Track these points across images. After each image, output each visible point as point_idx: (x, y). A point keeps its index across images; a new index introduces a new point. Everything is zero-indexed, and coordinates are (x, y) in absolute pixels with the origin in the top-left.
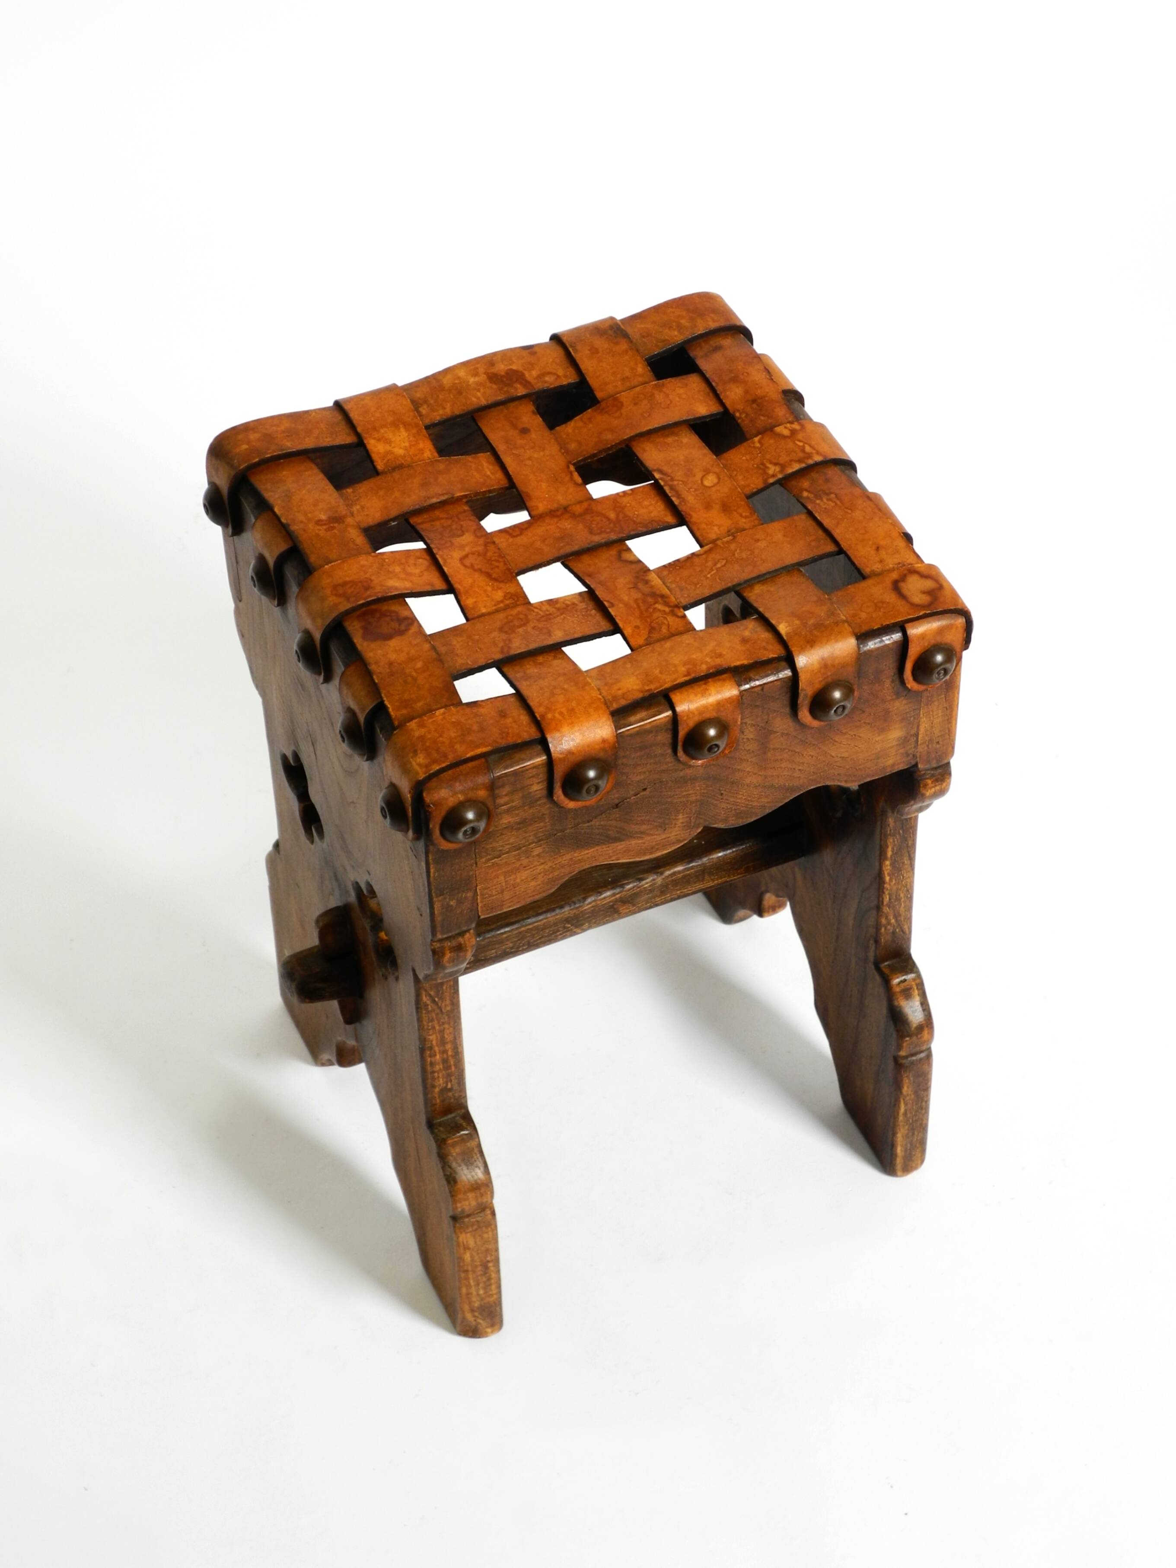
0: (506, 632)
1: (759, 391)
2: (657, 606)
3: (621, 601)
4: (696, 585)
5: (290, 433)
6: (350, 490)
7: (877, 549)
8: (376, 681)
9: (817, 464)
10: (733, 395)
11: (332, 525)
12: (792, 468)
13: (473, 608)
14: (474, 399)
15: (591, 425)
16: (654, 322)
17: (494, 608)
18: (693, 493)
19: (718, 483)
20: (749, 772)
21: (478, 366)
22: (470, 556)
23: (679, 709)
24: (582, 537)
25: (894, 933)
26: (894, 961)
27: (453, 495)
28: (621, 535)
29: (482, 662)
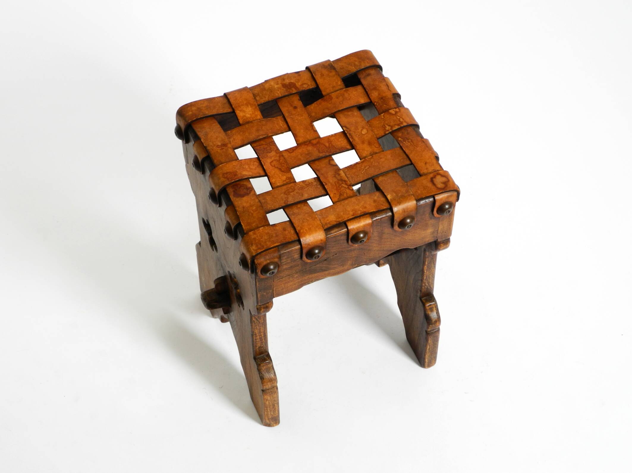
0: (286, 194)
1: (384, 94)
2: (343, 185)
3: (329, 182)
4: (357, 176)
5: (208, 107)
6: (229, 132)
7: (426, 163)
8: (238, 214)
9: (405, 126)
10: (374, 95)
11: (222, 147)
12: (396, 128)
13: (274, 183)
14: (277, 94)
15: (320, 106)
16: (345, 63)
17: (282, 183)
18: (358, 137)
19: (367, 133)
20: (375, 246)
21: (278, 80)
22: (274, 161)
23: (349, 228)
24: (316, 155)
25: (427, 288)
26: (427, 297)
27: (268, 135)
28: (330, 154)
29: (277, 207)
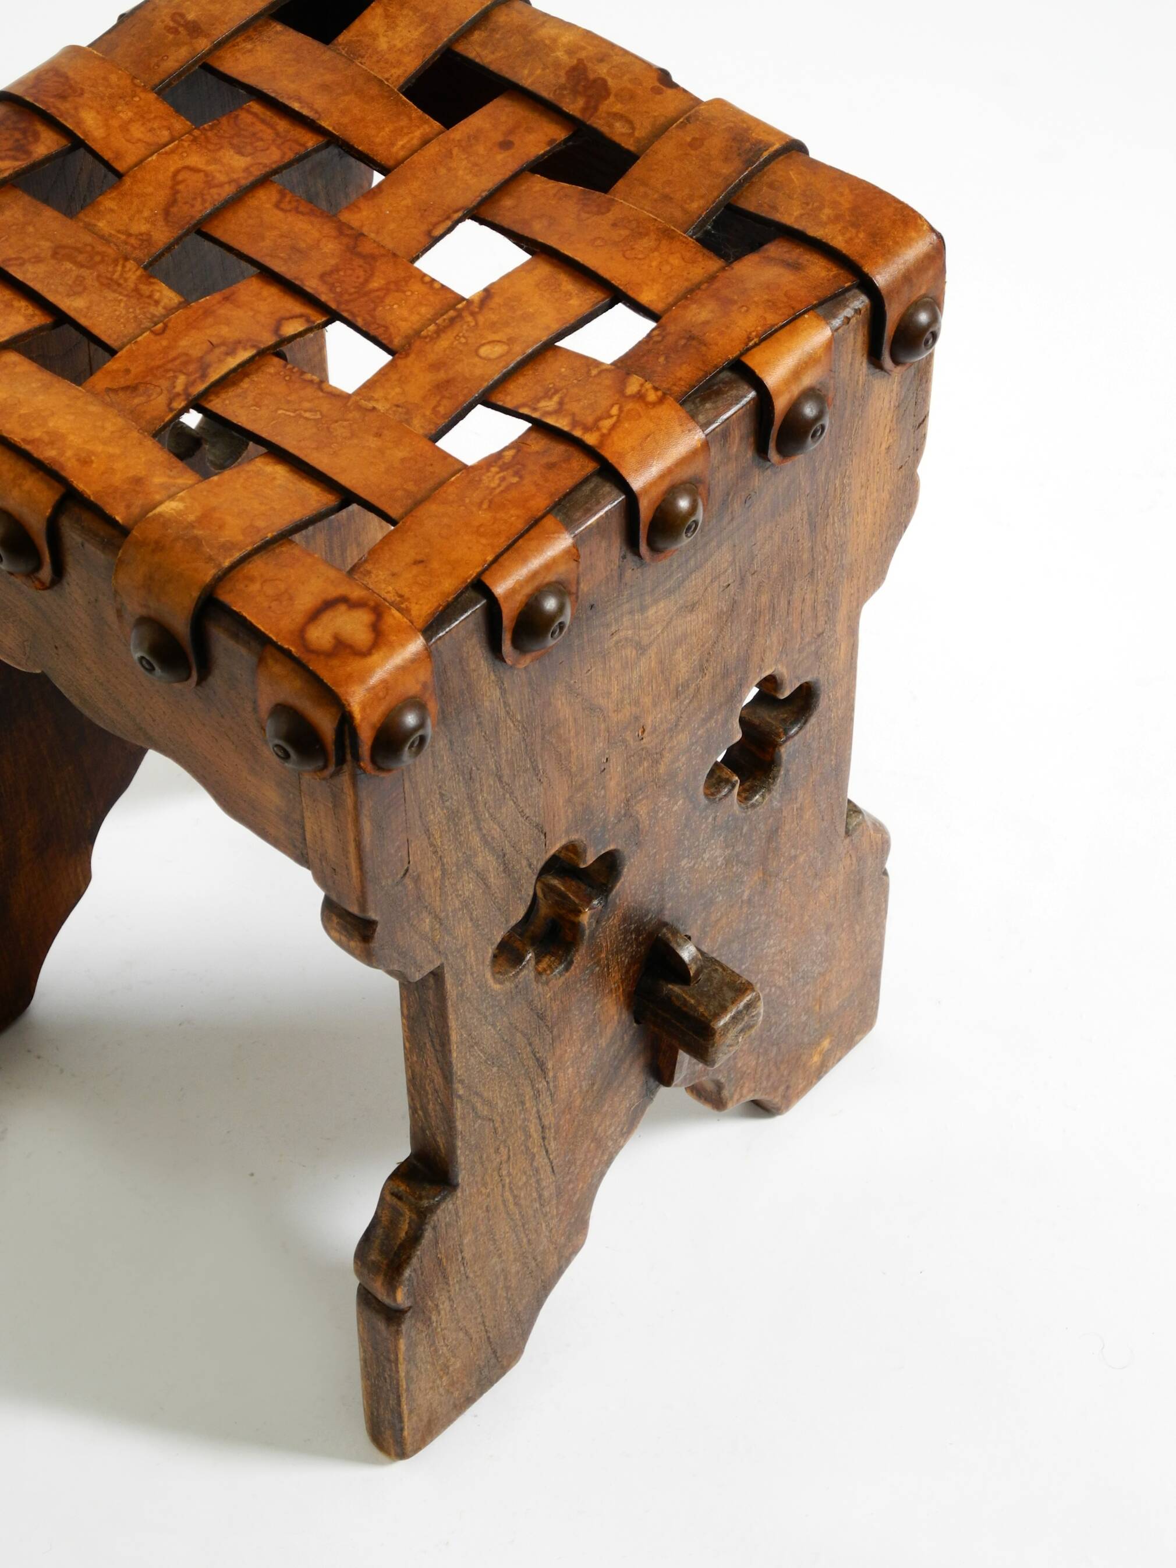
4: (255, 406)
11: (181, 29)
14: (526, 72)
15: (553, 201)
18: (456, 343)
20: (86, 651)
